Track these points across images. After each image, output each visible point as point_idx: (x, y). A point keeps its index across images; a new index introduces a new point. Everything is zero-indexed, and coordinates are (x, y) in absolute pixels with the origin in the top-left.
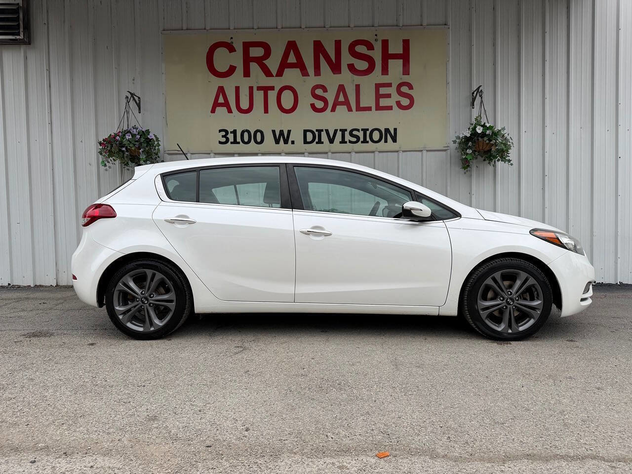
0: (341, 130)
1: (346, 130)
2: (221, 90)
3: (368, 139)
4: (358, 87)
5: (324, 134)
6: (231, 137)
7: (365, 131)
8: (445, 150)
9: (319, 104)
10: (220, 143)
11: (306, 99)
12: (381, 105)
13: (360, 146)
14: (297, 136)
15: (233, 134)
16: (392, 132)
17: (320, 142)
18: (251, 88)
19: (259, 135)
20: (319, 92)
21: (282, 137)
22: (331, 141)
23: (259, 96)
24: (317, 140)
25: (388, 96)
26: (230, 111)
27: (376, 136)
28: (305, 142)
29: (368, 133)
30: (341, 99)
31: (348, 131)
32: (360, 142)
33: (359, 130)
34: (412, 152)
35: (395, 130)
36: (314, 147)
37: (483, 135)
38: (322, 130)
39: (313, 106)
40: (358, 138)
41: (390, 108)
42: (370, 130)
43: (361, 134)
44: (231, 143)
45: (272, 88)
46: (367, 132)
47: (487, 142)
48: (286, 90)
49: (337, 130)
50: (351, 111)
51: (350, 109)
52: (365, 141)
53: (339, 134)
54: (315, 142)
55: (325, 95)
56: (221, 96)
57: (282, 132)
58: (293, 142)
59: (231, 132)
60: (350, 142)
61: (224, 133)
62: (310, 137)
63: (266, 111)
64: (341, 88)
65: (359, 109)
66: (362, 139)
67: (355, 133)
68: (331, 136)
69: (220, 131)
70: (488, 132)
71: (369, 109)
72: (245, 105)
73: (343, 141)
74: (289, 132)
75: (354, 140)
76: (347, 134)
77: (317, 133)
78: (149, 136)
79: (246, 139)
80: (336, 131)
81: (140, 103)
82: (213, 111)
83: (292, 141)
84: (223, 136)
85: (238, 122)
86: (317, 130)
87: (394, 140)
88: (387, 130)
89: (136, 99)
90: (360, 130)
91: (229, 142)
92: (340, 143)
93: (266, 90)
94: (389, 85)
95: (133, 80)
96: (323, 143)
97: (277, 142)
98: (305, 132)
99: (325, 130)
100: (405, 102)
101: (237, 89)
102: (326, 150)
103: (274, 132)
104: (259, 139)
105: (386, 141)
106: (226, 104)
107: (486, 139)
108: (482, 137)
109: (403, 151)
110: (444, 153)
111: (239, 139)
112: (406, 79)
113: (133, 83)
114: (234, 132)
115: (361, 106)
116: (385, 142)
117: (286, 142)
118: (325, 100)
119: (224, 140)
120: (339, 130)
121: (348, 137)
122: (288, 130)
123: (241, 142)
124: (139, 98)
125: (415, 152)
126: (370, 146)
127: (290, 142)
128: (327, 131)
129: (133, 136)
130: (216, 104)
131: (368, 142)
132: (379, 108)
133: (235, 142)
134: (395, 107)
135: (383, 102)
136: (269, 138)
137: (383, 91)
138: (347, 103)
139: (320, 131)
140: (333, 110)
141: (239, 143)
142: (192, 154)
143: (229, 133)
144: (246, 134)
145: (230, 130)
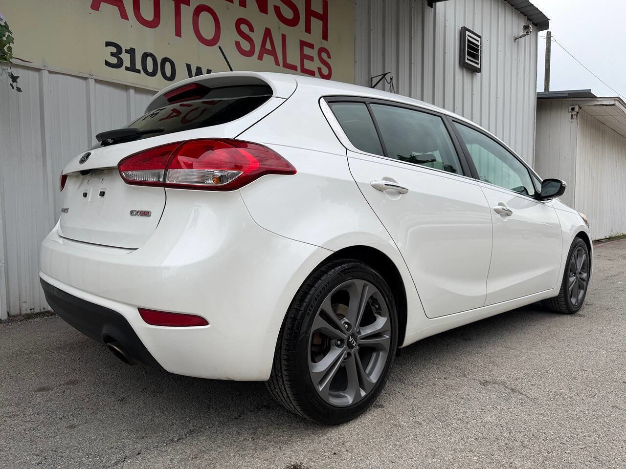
4: (284, 37)
6: (126, 58)
9: (246, 46)
10: (107, 63)
11: (230, 33)
12: (305, 67)
15: (129, 55)
19: (168, 66)
20: (244, 28)
23: (168, 6)
25: (311, 59)
26: (124, 16)
30: (268, 46)
39: (238, 45)
41: (313, 73)
44: (127, 69)
45: (186, 2)
48: (204, 10)
50: (279, 65)
51: (277, 62)
55: (251, 35)
57: (199, 70)
59: (127, 51)
61: (114, 50)
63: (178, 33)
64: (268, 33)
65: (286, 64)
69: (108, 44)
71: (295, 68)
72: (147, 14)
74: (209, 72)
79: (150, 68)
82: (95, 7)
84: (112, 54)
85: (136, 38)
91: (124, 67)
93: (178, 1)
94: (311, 46)
100: (325, 71)
103: (188, 66)
104: (168, 73)
106: (118, 3)
111: (139, 66)
112: (325, 44)
114: (131, 52)
115: (287, 62)
118: (251, 42)
119: (114, 60)
123: (142, 71)
132: (303, 70)
133: (132, 68)
134: (317, 73)
136: (182, 74)
137: (307, 51)
138: (273, 52)
140: (260, 58)
141: (139, 71)
142: (50, 72)
143: (124, 51)
144: (149, 60)
145: (125, 47)
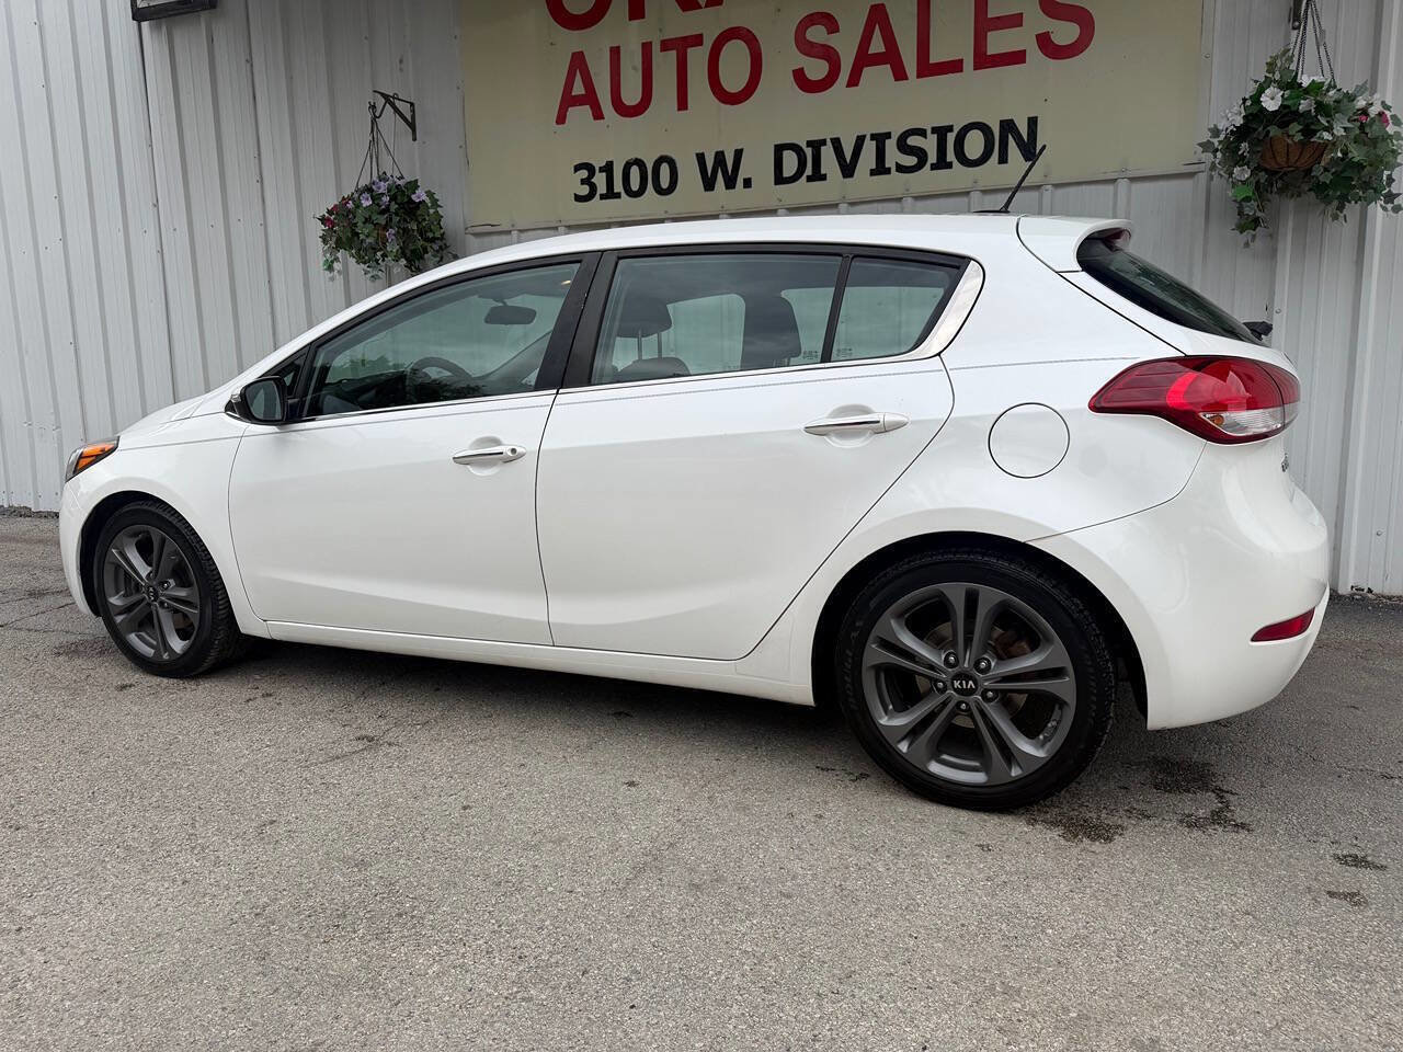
0: (873, 137)
1: (888, 135)
2: (578, 62)
3: (951, 156)
4: (923, 7)
5: (827, 153)
6: (600, 180)
7: (942, 132)
8: (1191, 175)
9: (817, 69)
10: (578, 198)
11: (782, 59)
12: (991, 51)
13: (927, 178)
14: (757, 165)
15: (604, 174)
16: (1024, 131)
17: (818, 176)
18: (647, 48)
19: (665, 169)
20: (817, 34)
21: (721, 172)
22: (848, 170)
23: (665, 65)
24: (809, 171)
25: (1014, 21)
26: (598, 115)
27: (974, 145)
28: (780, 179)
29: (951, 137)
30: (877, 46)
31: (895, 137)
32: (928, 166)
33: (925, 130)
34: (1084, 188)
35: (1033, 122)
36: (803, 190)
37: (1286, 115)
38: (823, 142)
39: (799, 76)
40: (921, 154)
41: (1017, 58)
42: (956, 130)
43: (930, 144)
44: (603, 197)
45: (697, 40)
46: (949, 134)
47: (1299, 137)
48: (732, 39)
49: (864, 136)
50: (905, 77)
51: (900, 74)
52: (942, 163)
53: (869, 148)
54: (804, 178)
55: (834, 41)
56: (578, 79)
57: (720, 157)
58: (748, 183)
59: (601, 170)
60: (901, 169)
61: (584, 174)
62: (790, 163)
63: (683, 104)
64: (878, 16)
65: (927, 69)
66: (932, 158)
67: (913, 141)
68: (848, 157)
69: (577, 168)
70: (1304, 105)
71: (955, 66)
72: (631, 96)
73: (880, 169)
74: (739, 154)
75: (911, 161)
76: (891, 145)
77: (809, 152)
78: (413, 197)
79: (635, 185)
80: (860, 140)
81: (413, 117)
82: (561, 119)
83: (744, 180)
84: (583, 182)
85: (616, 141)
86: (809, 144)
87: (1030, 152)
88: (1008, 126)
89: (404, 108)
90: (929, 132)
91: (598, 196)
92: (873, 173)
93: (682, 46)
95: (401, 61)
96: (823, 178)
97: (709, 185)
98: (779, 150)
99: (831, 139)
100: (1065, 33)
101: (615, 53)
102: (833, 197)
103: (701, 158)
104: (665, 183)
105: (1003, 159)
106: (590, 99)
107: (1295, 128)
108: (1284, 125)
109: (1056, 186)
110: (1187, 183)
111: (618, 187)
113: (401, 70)
114: (608, 168)
115: (931, 61)
116: (1000, 163)
117: (730, 183)
118: (830, 55)
119: (585, 190)
120: (868, 137)
121: (893, 156)
122: (736, 151)
123: (623, 194)
124: (412, 104)
125: (1093, 187)
126: (958, 175)
127: (740, 182)
128: (836, 143)
129: (376, 198)
130: (568, 101)
131: (949, 165)
132: (983, 61)
133: (610, 194)
134: (1034, 53)
135: (998, 43)
136: (690, 175)
137: (997, 8)
138: (892, 57)
139: (816, 145)
140: (854, 81)
141: (618, 195)
142: (520, 231)
143: (597, 171)
144: (635, 172)
145: (598, 164)
